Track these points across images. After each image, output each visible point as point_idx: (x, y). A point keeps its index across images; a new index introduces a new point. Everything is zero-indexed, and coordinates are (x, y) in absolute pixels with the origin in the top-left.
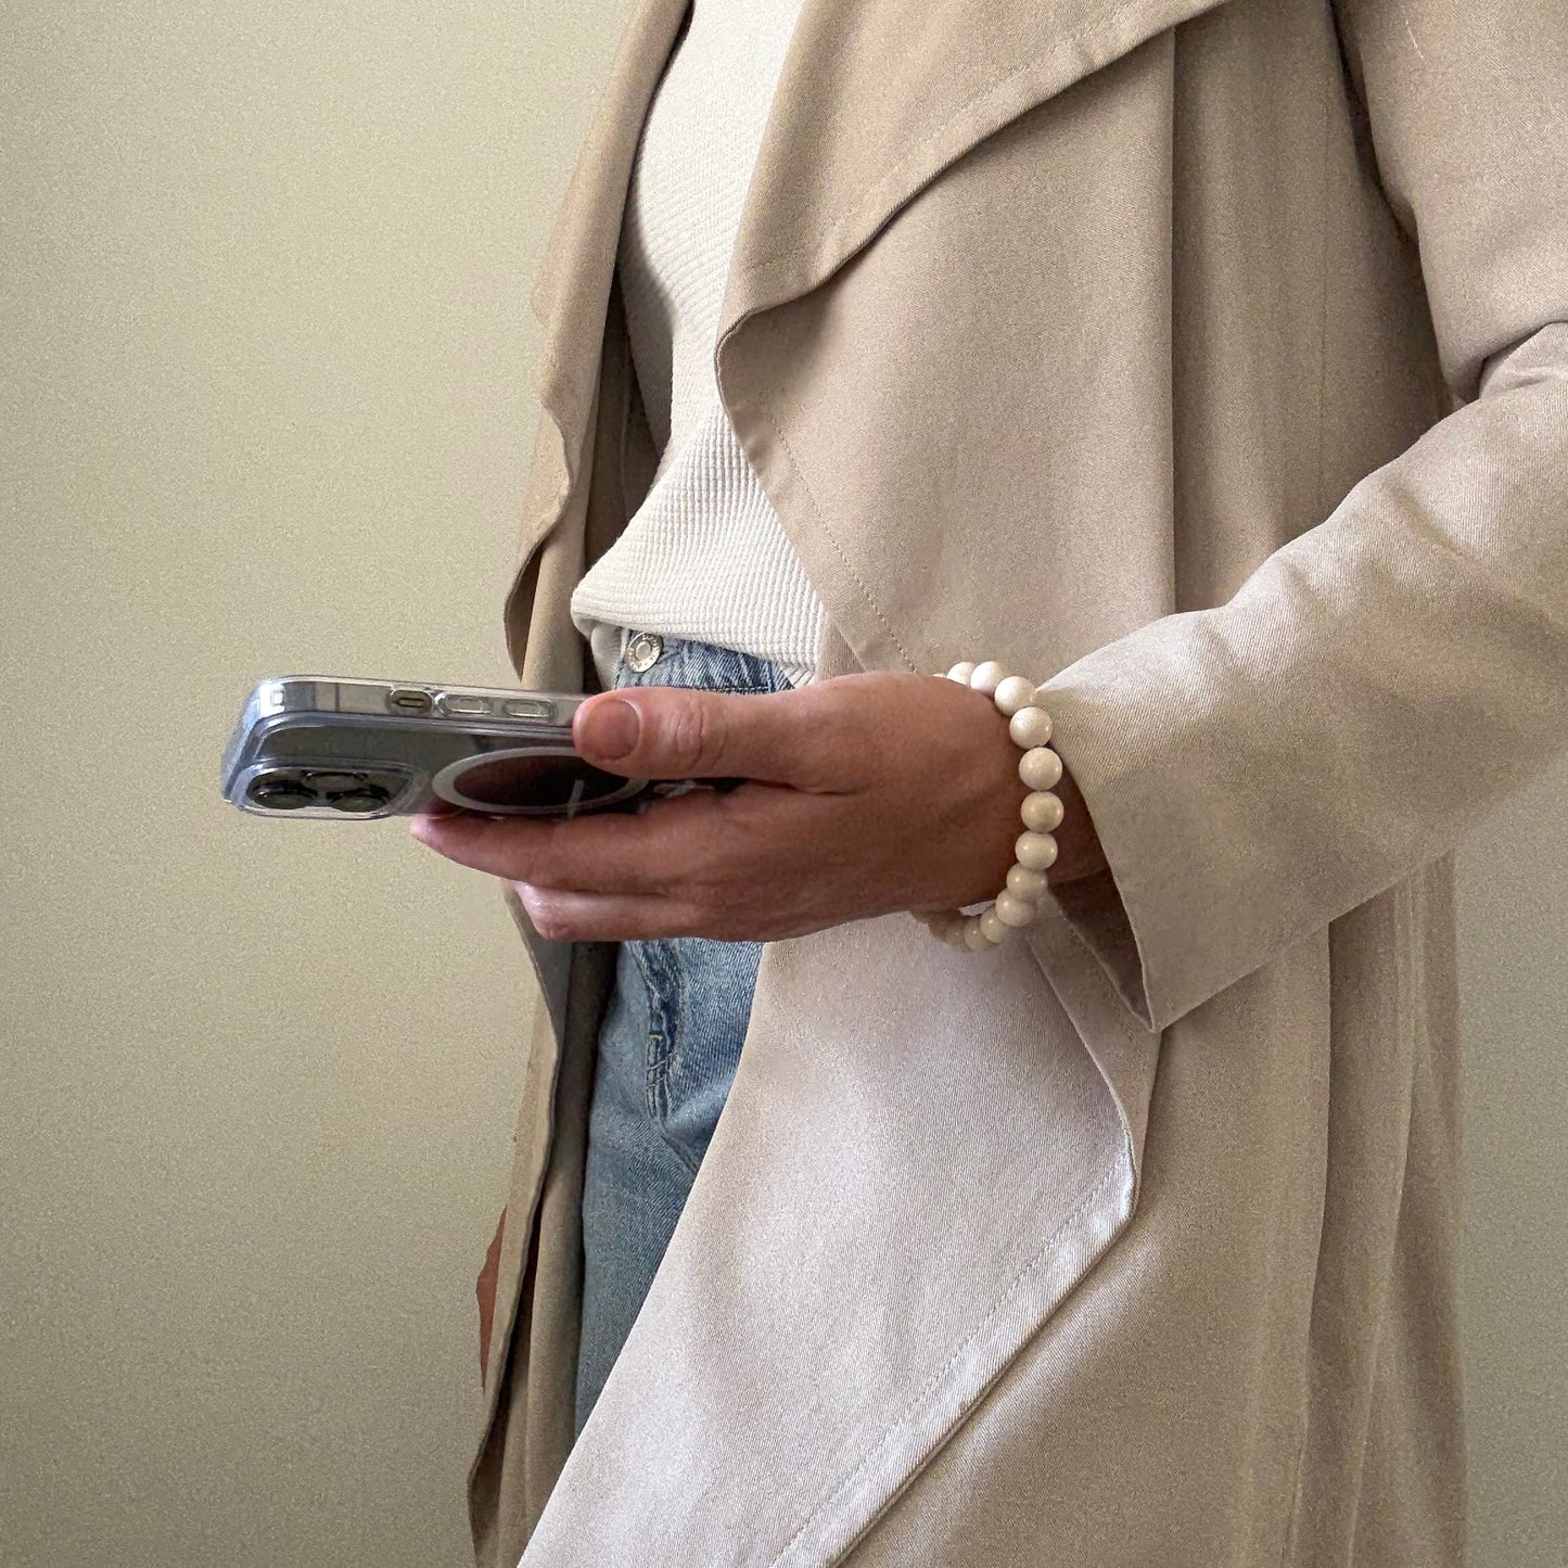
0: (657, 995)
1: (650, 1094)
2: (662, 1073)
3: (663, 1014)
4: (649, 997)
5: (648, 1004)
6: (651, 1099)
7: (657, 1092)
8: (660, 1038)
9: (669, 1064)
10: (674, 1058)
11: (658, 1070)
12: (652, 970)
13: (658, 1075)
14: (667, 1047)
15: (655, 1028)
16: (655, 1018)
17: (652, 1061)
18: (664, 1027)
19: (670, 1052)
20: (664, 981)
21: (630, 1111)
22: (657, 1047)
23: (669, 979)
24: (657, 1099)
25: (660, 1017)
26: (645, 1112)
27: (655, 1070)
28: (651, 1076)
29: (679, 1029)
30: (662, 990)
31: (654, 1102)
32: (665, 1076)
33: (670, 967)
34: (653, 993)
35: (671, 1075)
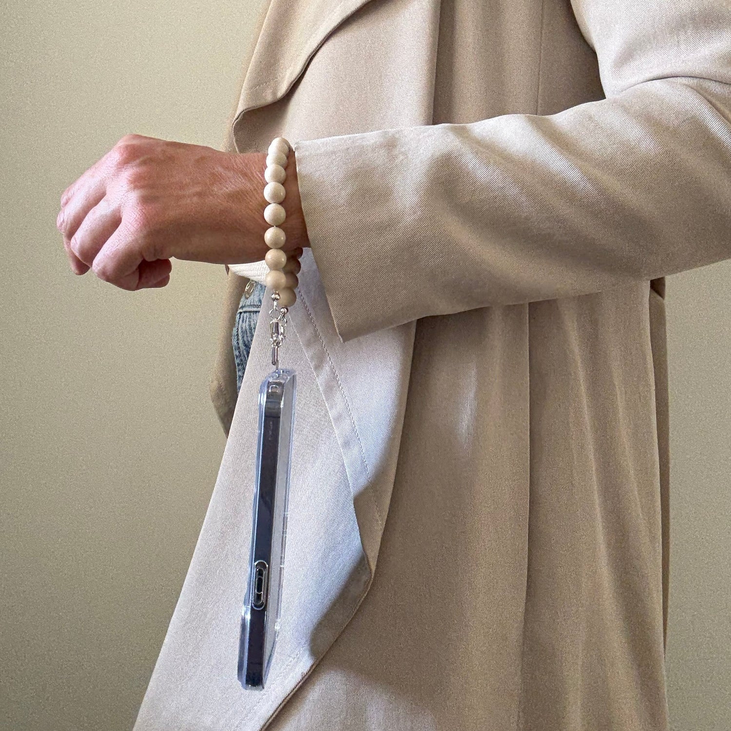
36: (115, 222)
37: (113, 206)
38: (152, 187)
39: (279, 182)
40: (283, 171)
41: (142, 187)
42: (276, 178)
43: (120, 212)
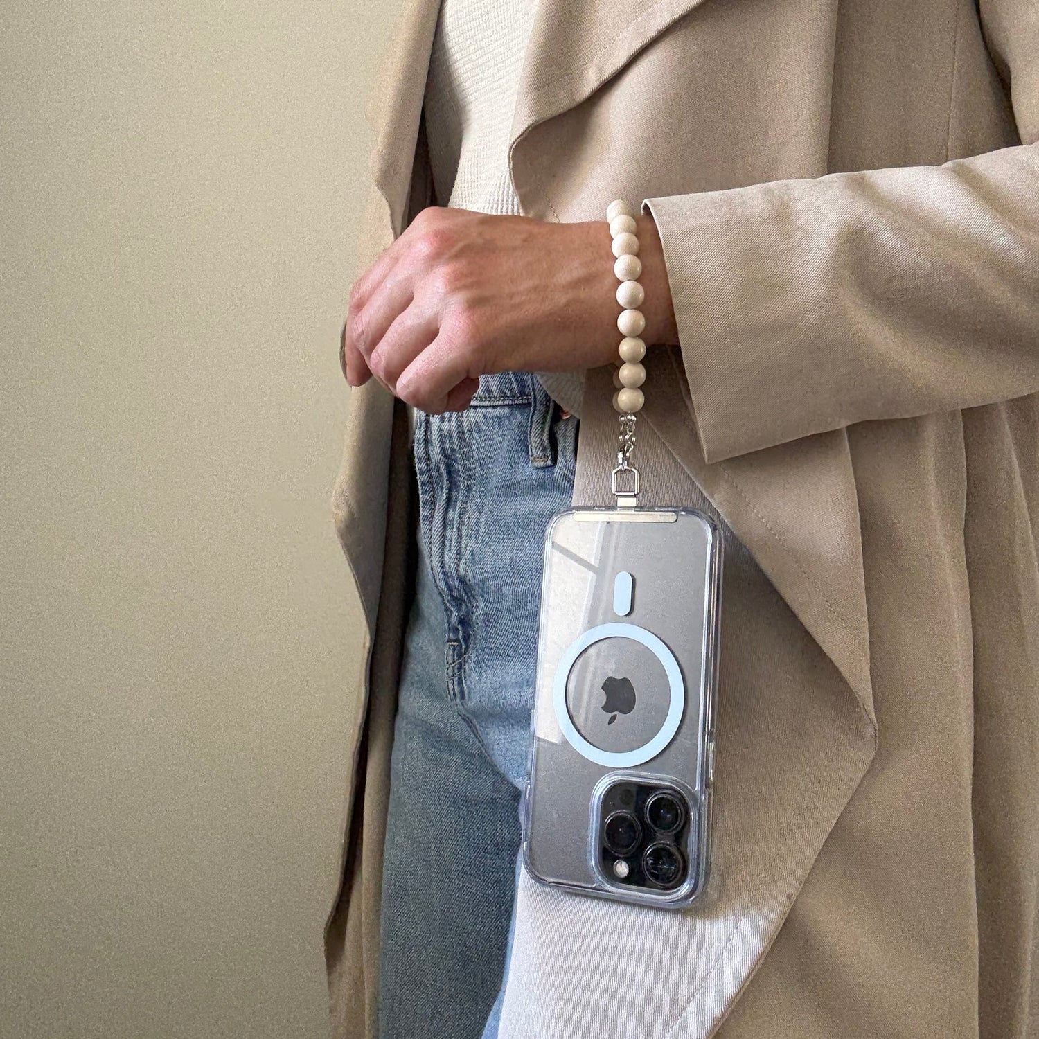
0: (455, 614)
1: (450, 684)
2: (460, 668)
3: (459, 627)
4: (448, 615)
5: (446, 621)
6: (451, 688)
7: (456, 683)
8: (456, 644)
9: (465, 662)
10: (469, 657)
11: (456, 667)
12: (452, 596)
13: (456, 671)
14: (463, 651)
15: (452, 637)
16: (452, 630)
17: (450, 661)
18: (460, 636)
19: (465, 654)
20: (461, 604)
21: (434, 694)
22: (454, 650)
23: (464, 601)
24: (456, 687)
25: (457, 629)
26: (447, 697)
27: (453, 667)
28: (450, 671)
29: (472, 637)
30: (459, 610)
31: (454, 689)
32: (463, 671)
33: (466, 594)
34: (452, 612)
35: (467, 670)
36: (429, 334)
37: (429, 313)
38: (477, 284)
39: (630, 253)
40: (635, 239)
41: (465, 287)
42: (629, 250)
43: (437, 320)
